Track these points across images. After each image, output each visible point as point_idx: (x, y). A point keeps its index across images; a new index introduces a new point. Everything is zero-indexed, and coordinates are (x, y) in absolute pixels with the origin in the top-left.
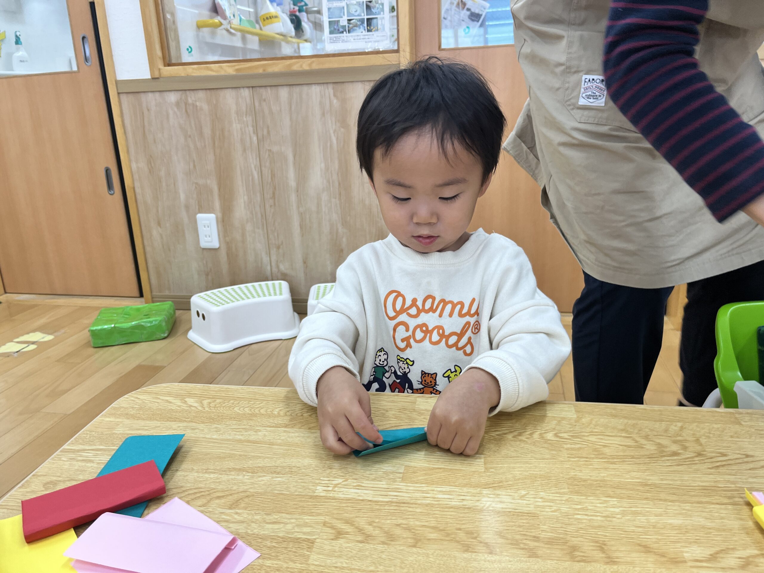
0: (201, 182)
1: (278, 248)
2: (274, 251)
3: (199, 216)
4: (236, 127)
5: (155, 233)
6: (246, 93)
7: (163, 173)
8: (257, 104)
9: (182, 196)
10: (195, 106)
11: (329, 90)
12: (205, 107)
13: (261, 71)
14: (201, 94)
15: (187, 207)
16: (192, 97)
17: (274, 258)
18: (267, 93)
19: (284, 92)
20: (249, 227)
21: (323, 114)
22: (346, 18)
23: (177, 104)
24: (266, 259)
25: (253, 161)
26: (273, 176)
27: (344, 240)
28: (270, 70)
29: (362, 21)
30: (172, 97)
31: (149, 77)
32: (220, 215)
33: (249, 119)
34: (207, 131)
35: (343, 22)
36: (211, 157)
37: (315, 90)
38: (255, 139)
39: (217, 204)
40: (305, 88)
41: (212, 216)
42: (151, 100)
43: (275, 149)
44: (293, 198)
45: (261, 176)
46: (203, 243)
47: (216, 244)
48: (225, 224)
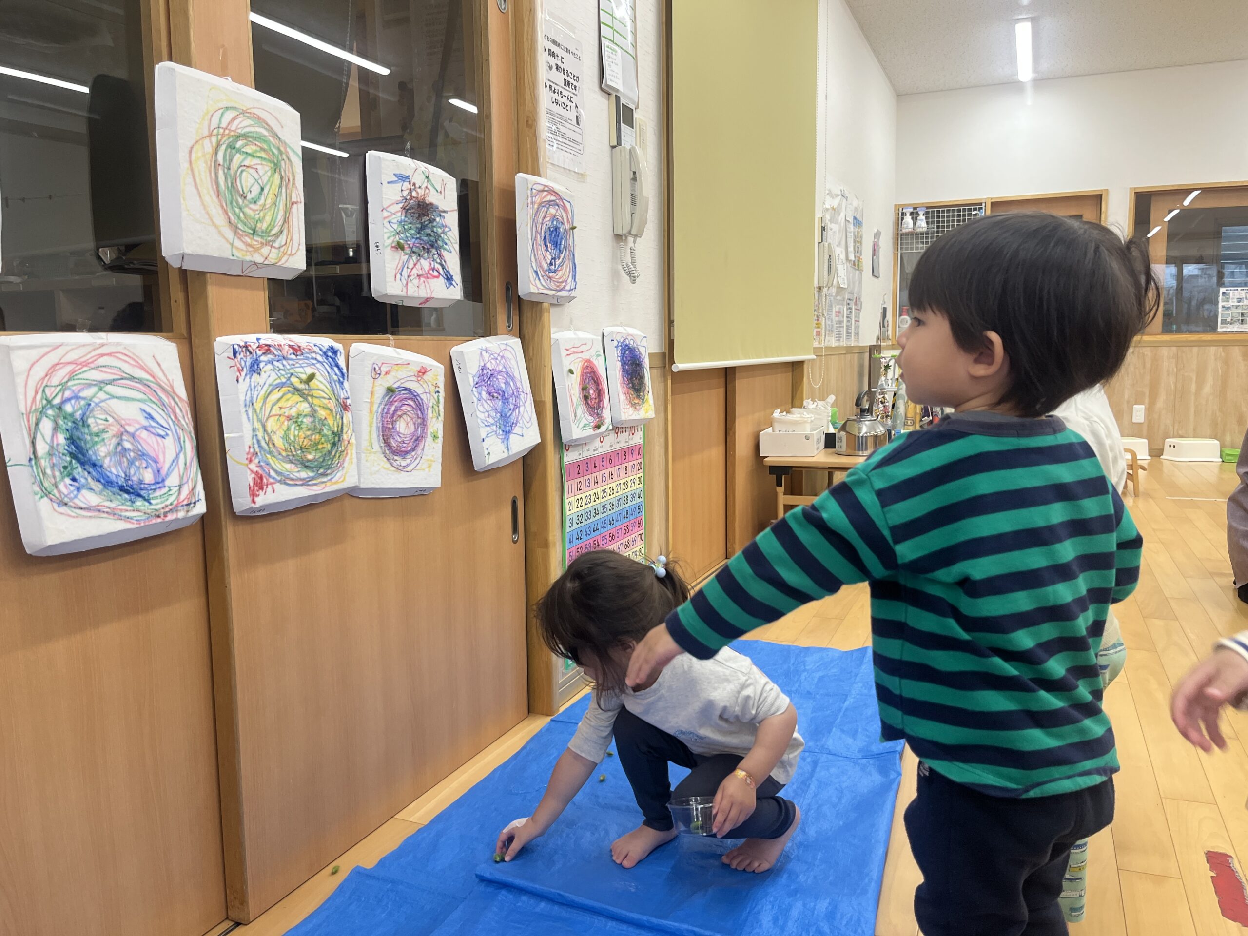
0: (1140, 390)
1: (1179, 423)
2: (1177, 425)
3: (1135, 406)
4: (1166, 364)
6: (1174, 349)
8: (1179, 353)
9: (1126, 396)
10: (1143, 354)
11: (1221, 349)
12: (1149, 354)
13: (1184, 339)
14: (1148, 349)
15: (1128, 402)
17: (1176, 427)
18: (1186, 349)
19: (1195, 349)
20: (1164, 412)
21: (1216, 359)
22: (1230, 318)
24: (1171, 428)
25: (1172, 380)
26: (1183, 388)
27: (1219, 419)
28: (1189, 339)
29: (1239, 320)
32: (1147, 406)
33: (1174, 361)
34: (1148, 365)
35: (1229, 320)
36: (1148, 378)
37: (1213, 349)
38: (1175, 370)
39: (1147, 401)
40: (1208, 348)
41: (1143, 406)
43: (1186, 374)
44: (1193, 397)
45: (1176, 387)
46: (1134, 420)
47: (1142, 421)
48: (1149, 411)
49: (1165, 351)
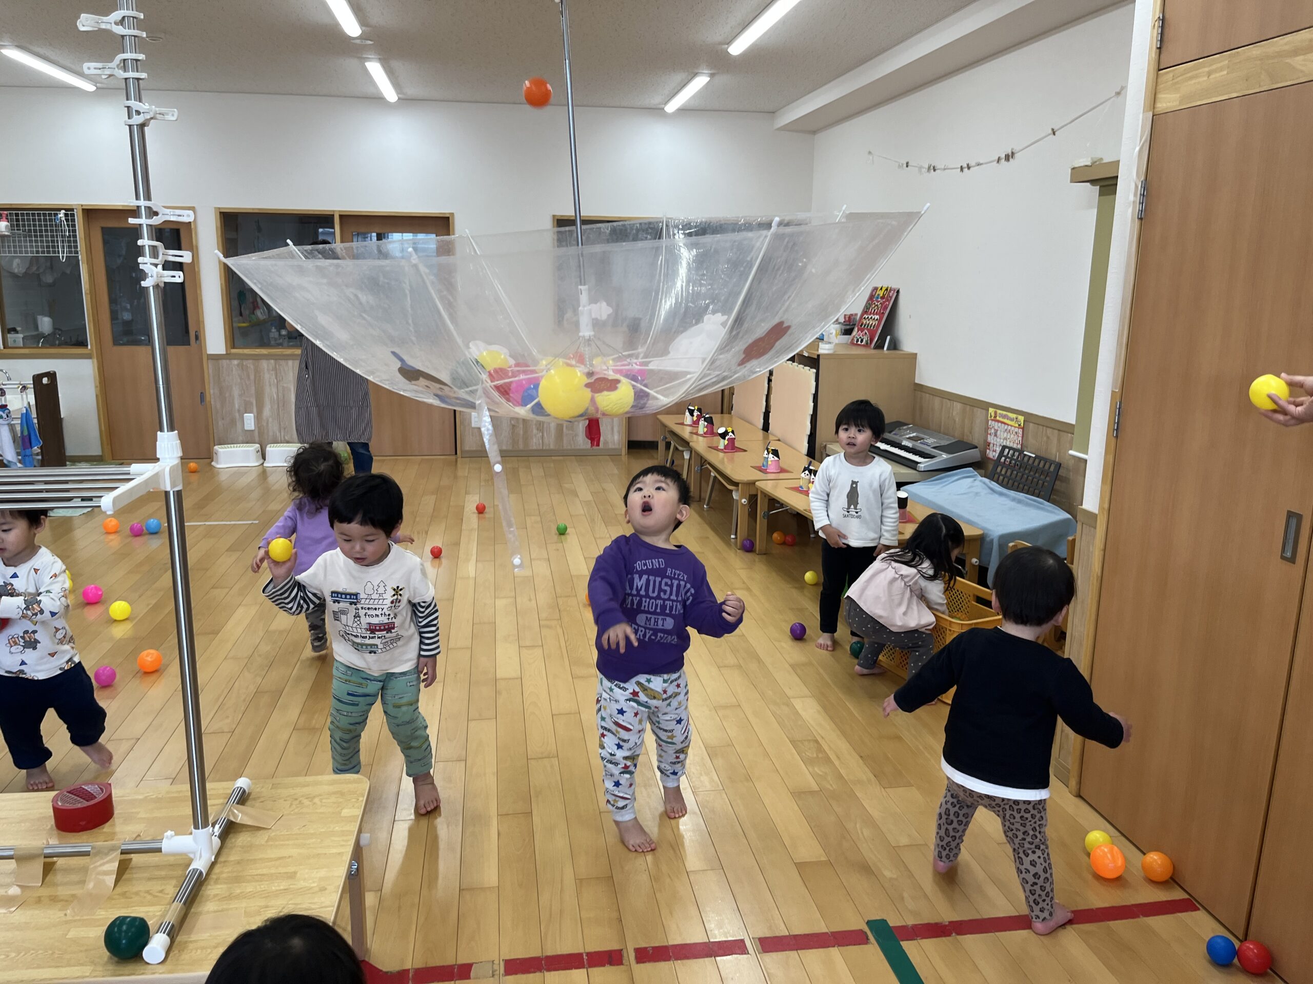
0: (247, 399)
1: (285, 429)
2: (282, 431)
3: (245, 415)
4: (267, 376)
5: (220, 423)
6: (272, 361)
7: (227, 395)
8: (278, 367)
9: (237, 406)
10: (247, 366)
12: (252, 367)
14: (251, 362)
15: (239, 411)
16: (245, 363)
17: (282, 434)
18: (283, 362)
20: (270, 420)
23: (238, 365)
24: (278, 434)
25: (274, 390)
26: (284, 397)
28: (285, 353)
30: (236, 362)
31: (225, 353)
32: (256, 414)
33: (273, 372)
34: (252, 377)
36: (253, 388)
38: (276, 381)
39: (255, 410)
41: (252, 415)
42: (225, 362)
43: (285, 385)
45: (278, 396)
46: (246, 428)
47: (253, 428)
48: (258, 419)
49: (264, 364)
